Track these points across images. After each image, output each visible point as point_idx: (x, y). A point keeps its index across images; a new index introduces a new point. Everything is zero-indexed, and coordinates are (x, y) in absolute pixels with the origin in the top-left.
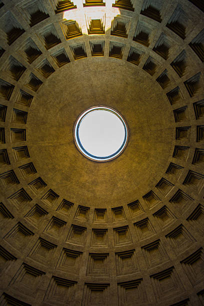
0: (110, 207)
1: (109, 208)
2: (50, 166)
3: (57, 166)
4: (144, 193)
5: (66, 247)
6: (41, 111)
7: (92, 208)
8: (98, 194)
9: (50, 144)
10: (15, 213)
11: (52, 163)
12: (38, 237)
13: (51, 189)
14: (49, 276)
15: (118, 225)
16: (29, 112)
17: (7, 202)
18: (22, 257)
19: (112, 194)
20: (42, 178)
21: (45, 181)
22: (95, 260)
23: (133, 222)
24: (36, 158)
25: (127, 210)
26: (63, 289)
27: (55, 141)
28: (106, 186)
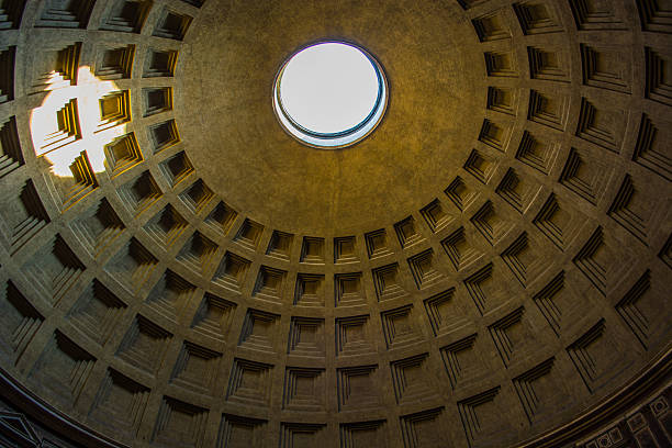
0: (484, 111)
1: (484, 113)
2: (378, 203)
3: (380, 191)
4: (473, 38)
5: (532, 217)
6: (273, 206)
7: (476, 144)
8: (451, 126)
9: (337, 195)
10: (447, 283)
11: (373, 199)
12: (498, 257)
13: (421, 211)
14: (570, 267)
15: (524, 109)
16: (274, 228)
17: (424, 292)
18: (523, 296)
19: (459, 99)
20: (396, 221)
21: (402, 217)
22: (575, 175)
23: (528, 78)
24: (357, 226)
25: (499, 82)
26: (601, 253)
27: (332, 185)
28: (440, 106)
